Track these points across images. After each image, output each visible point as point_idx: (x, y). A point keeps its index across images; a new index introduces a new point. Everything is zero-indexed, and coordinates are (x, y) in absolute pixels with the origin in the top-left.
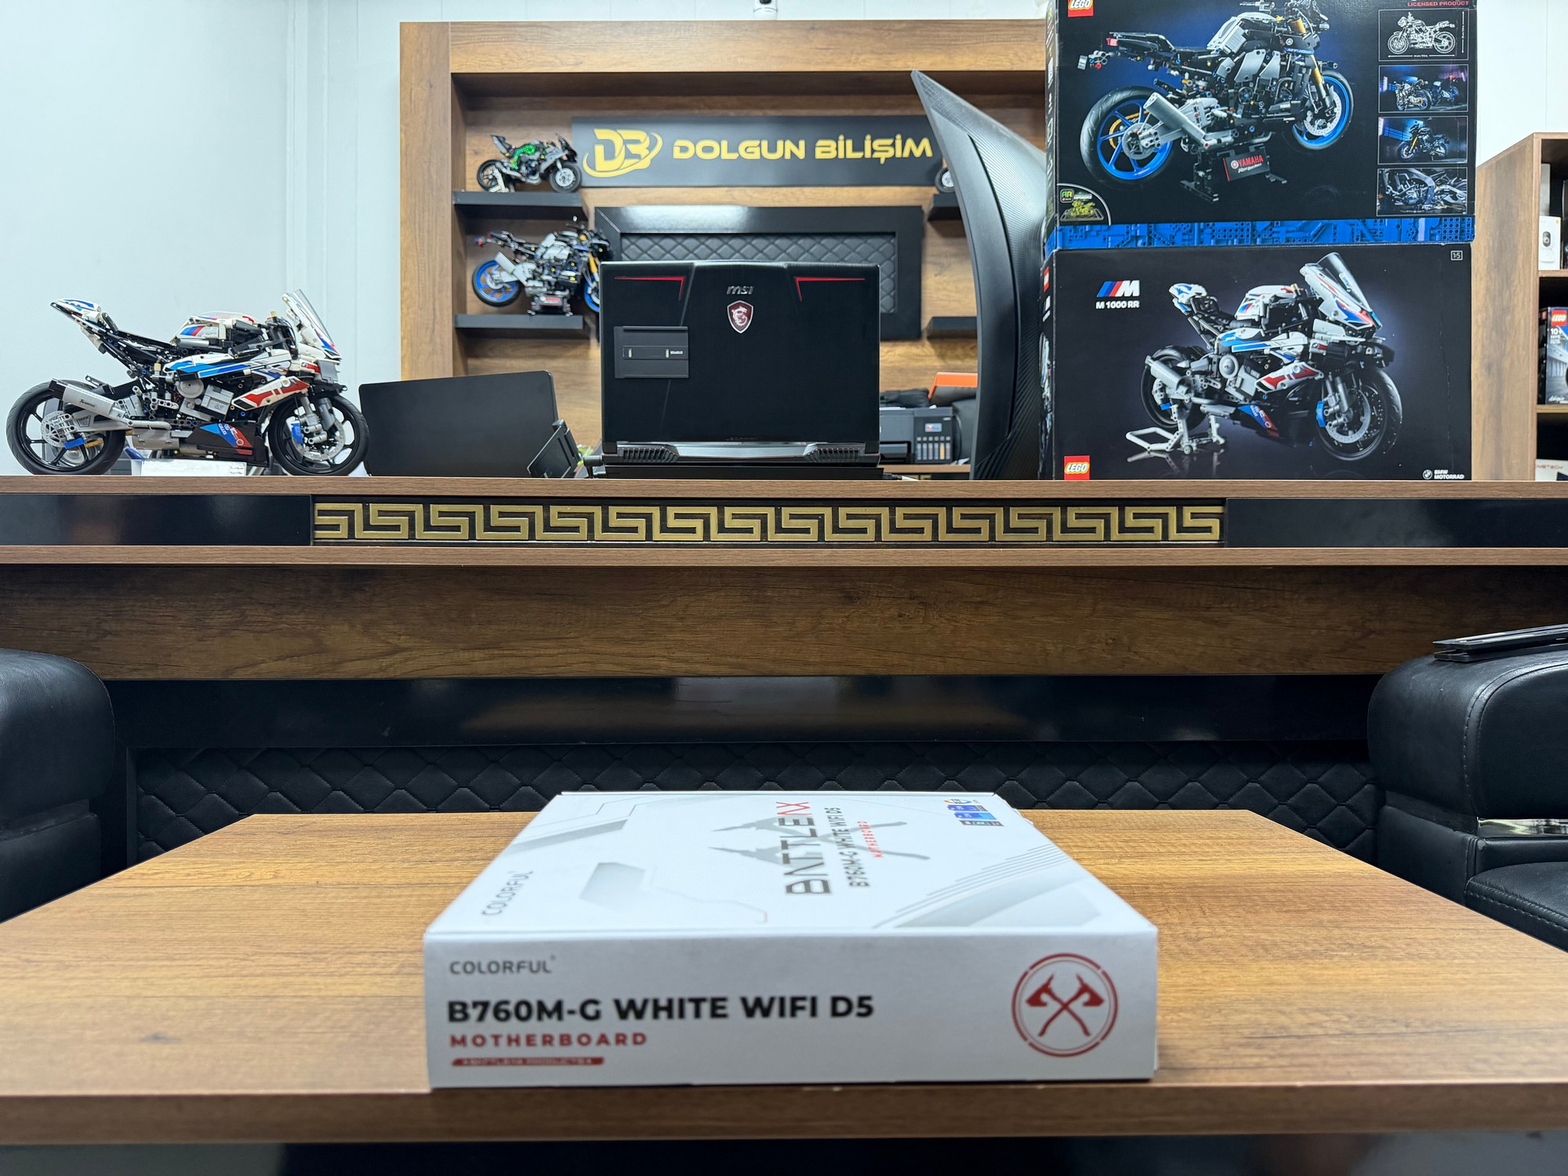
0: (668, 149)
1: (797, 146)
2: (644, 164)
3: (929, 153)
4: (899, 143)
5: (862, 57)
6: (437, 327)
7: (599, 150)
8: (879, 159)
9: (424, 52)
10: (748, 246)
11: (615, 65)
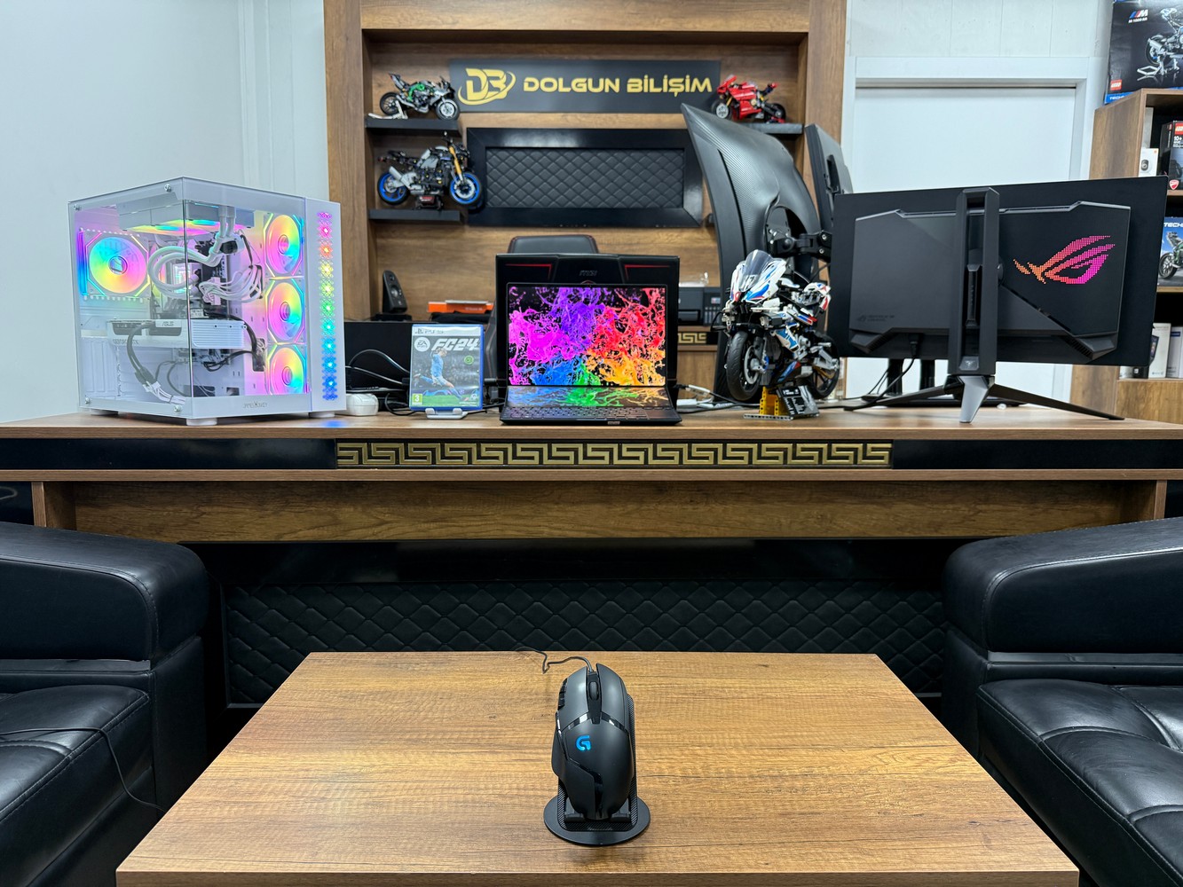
0: (520, 83)
1: (614, 83)
2: (503, 95)
3: (710, 89)
4: (688, 81)
5: (663, 21)
6: (356, 219)
7: (470, 84)
8: (673, 93)
9: (341, 13)
10: (578, 157)
11: (482, 24)
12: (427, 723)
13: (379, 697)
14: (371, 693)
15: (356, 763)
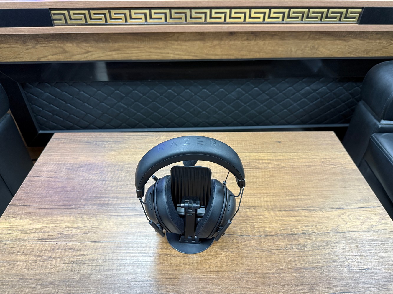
12: (109, 191)
13: (85, 169)
14: (82, 166)
15: (70, 226)
